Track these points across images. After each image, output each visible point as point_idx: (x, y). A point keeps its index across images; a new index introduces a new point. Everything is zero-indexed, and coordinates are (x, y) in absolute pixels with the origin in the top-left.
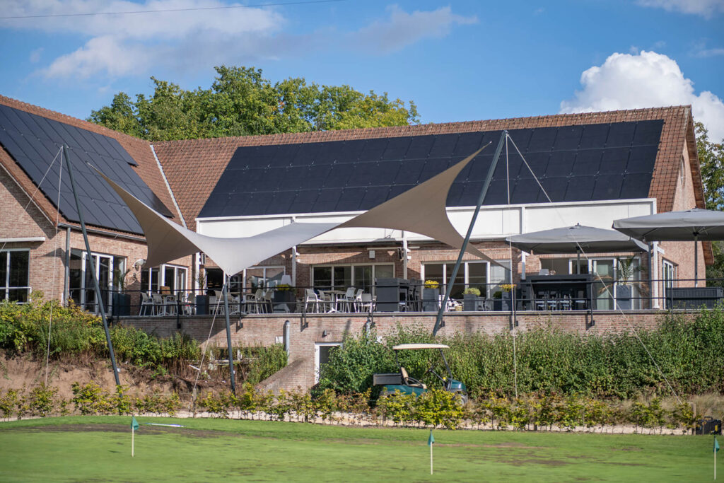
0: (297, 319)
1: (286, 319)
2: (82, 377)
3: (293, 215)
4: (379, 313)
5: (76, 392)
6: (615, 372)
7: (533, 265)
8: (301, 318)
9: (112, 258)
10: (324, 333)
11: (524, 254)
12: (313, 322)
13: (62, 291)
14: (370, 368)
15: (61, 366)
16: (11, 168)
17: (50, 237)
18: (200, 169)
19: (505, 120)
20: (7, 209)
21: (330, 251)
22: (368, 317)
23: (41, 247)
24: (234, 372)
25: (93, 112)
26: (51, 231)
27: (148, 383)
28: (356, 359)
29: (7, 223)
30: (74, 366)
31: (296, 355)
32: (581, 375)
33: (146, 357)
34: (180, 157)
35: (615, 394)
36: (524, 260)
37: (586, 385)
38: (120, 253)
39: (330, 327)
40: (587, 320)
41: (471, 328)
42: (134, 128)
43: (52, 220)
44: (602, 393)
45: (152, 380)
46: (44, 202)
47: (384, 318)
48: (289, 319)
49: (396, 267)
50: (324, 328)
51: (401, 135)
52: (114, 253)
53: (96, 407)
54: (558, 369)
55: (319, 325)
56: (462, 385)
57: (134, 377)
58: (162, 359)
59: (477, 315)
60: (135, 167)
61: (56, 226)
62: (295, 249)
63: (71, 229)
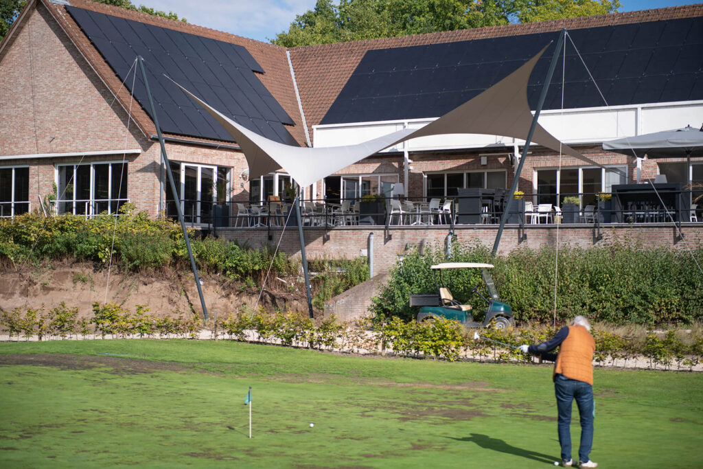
0: (381, 231)
1: (370, 231)
2: (161, 290)
3: (406, 121)
4: (460, 225)
5: (97, 312)
6: (682, 294)
7: (650, 170)
8: (385, 230)
9: (215, 169)
10: (406, 246)
11: (639, 160)
12: (396, 234)
13: (158, 202)
14: (420, 287)
15: (141, 279)
16: (109, 81)
17: (145, 150)
18: (329, 74)
19: (640, 12)
20: (107, 122)
21: (443, 158)
22: (450, 229)
23: (138, 159)
24: (310, 286)
25: (298, 16)
26: (146, 143)
27: (238, 295)
28: (405, 277)
29: (108, 136)
30: (153, 279)
31: (380, 269)
32: (645, 297)
33: (235, 269)
34: (313, 62)
35: (681, 318)
36: (639, 165)
37: (648, 308)
38: (224, 163)
39: (413, 239)
40: (675, 233)
41: (553, 241)
42: (332, 31)
43: (145, 132)
44: (667, 316)
45: (241, 292)
46: (139, 114)
47: (466, 230)
48: (373, 231)
49: (508, 174)
50: (406, 241)
51: (530, 32)
52: (218, 163)
53: (116, 327)
54: (620, 289)
55: (402, 238)
56: (505, 307)
57: (224, 289)
58: (251, 272)
59: (559, 228)
60: (261, 75)
61: (149, 138)
62: (407, 155)
63: (166, 141)
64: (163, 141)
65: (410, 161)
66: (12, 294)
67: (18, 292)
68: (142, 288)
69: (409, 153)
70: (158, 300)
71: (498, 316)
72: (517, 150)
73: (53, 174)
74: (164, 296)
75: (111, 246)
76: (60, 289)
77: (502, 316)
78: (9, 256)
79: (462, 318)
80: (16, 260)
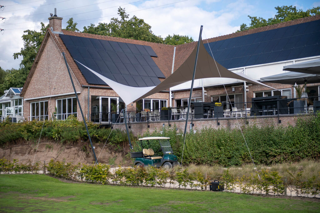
0: (167, 123)
2: (75, 151)
4: (195, 119)
9: (118, 98)
12: (172, 124)
13: (87, 114)
15: (66, 146)
16: (70, 64)
17: (82, 92)
22: (191, 121)
26: (82, 89)
29: (71, 87)
30: (72, 147)
40: (277, 120)
41: (230, 126)
43: (80, 84)
46: (79, 77)
47: (197, 121)
48: (164, 123)
49: (243, 95)
59: (238, 119)
60: (156, 58)
61: (82, 87)
62: (203, 89)
63: (90, 88)
64: (89, 87)
65: (205, 91)
66: (25, 153)
67: (27, 153)
68: (66, 150)
70: (73, 155)
71: (166, 162)
72: (245, 84)
73: (55, 103)
74: (76, 154)
75: (58, 132)
76: (41, 151)
77: (168, 161)
78: (25, 138)
79: (151, 163)
80: (28, 140)
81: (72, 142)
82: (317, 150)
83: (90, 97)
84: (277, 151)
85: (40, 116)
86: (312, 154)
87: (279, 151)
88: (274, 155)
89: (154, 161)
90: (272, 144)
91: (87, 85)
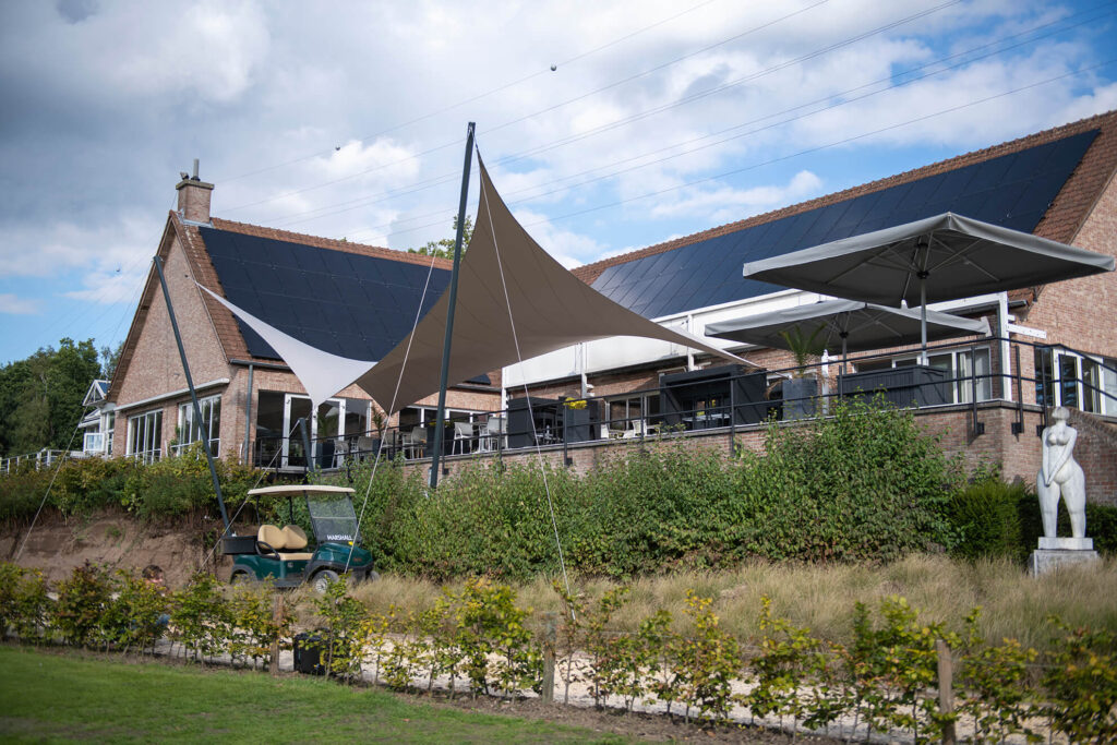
9: (343, 402)
13: (242, 441)
15: (149, 530)
17: (233, 378)
23: (227, 391)
30: (166, 531)
61: (229, 363)
62: (584, 379)
63: (256, 367)
64: (251, 367)
65: (591, 386)
66: (56, 551)
67: (60, 550)
69: (588, 375)
71: (322, 568)
72: (691, 360)
73: (177, 416)
74: (174, 553)
75: (137, 489)
76: (93, 546)
77: (327, 568)
78: (59, 507)
79: (279, 571)
80: (69, 512)
81: (169, 518)
82: (823, 534)
83: (256, 395)
84: (684, 534)
85: (146, 450)
86: (803, 545)
87: (694, 534)
88: (675, 550)
89: (290, 566)
90: (670, 511)
91: (247, 359)
